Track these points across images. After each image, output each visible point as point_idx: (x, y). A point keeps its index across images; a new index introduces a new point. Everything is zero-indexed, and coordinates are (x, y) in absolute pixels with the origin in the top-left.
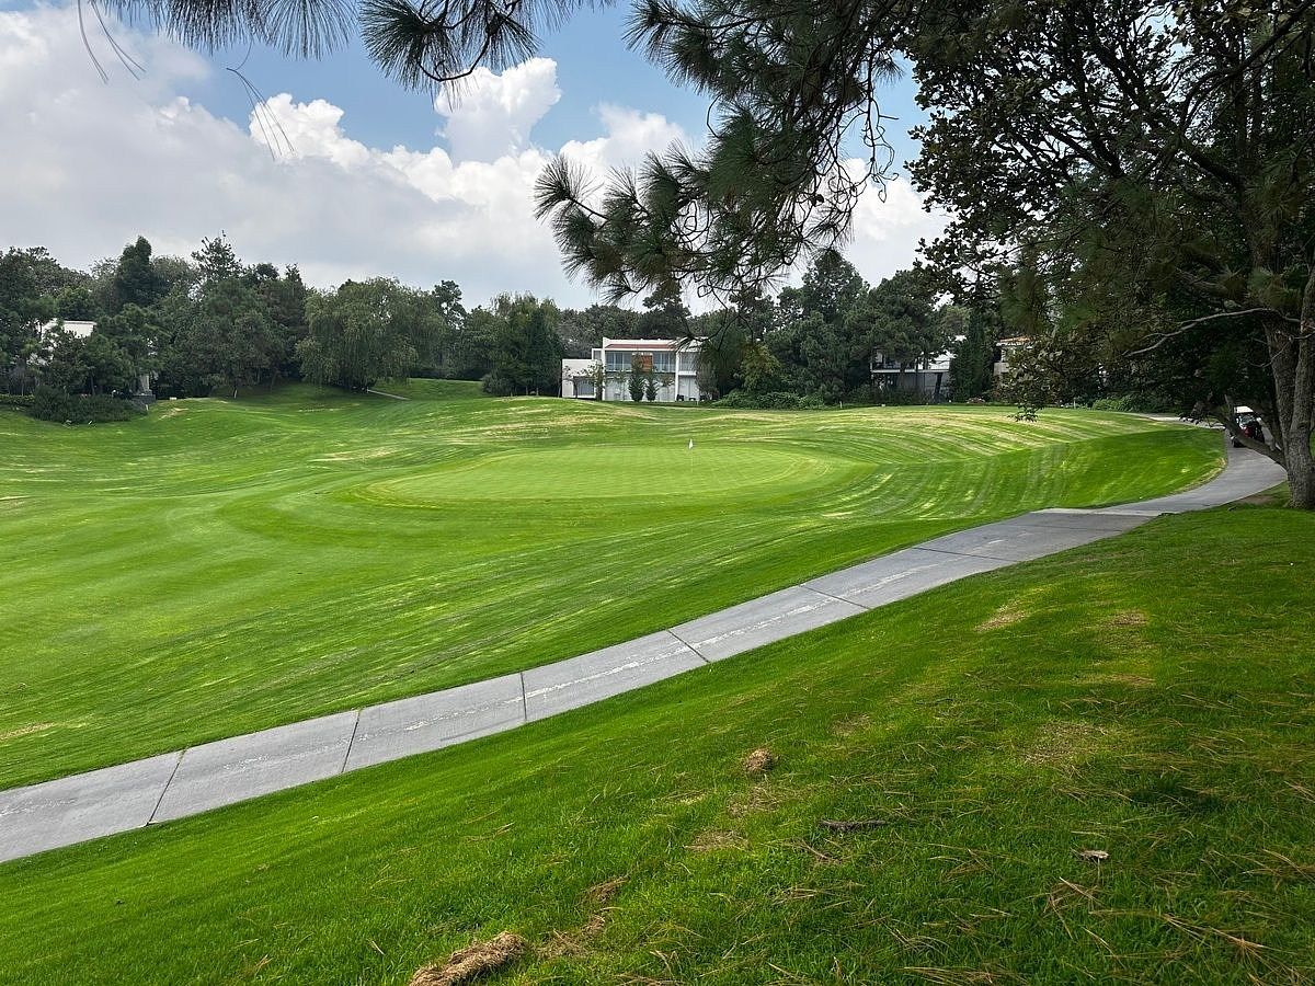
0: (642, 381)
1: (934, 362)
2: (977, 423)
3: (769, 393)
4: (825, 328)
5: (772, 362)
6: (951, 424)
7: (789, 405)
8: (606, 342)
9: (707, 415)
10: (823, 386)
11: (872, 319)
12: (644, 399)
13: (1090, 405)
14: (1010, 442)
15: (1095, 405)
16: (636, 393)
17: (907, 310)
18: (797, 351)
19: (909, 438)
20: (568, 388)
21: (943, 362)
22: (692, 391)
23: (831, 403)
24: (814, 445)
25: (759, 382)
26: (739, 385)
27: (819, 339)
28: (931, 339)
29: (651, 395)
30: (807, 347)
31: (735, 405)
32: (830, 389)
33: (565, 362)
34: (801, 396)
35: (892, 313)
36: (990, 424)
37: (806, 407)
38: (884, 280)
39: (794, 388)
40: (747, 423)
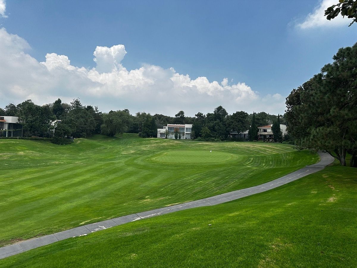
0: (178, 134)
1: (245, 132)
2: (261, 147)
3: (208, 138)
4: (220, 123)
5: (209, 131)
6: (255, 147)
7: (213, 141)
8: (168, 125)
9: (193, 143)
10: (220, 137)
11: (233, 122)
12: (178, 138)
13: (281, 143)
14: (269, 151)
15: (282, 143)
16: (176, 137)
17: (240, 120)
18: (214, 128)
19: (247, 150)
20: (159, 135)
21: (247, 132)
22: (189, 137)
23: (223, 140)
24: (227, 151)
25: (206, 135)
26: (200, 136)
27: (219, 126)
28: (245, 127)
29: (180, 138)
30: (216, 127)
31: (200, 140)
32: (222, 137)
33: (158, 130)
34: (215, 139)
35: (236, 121)
36: (264, 147)
37: (217, 141)
38: (234, 114)
39: (213, 137)
40: (207, 145)
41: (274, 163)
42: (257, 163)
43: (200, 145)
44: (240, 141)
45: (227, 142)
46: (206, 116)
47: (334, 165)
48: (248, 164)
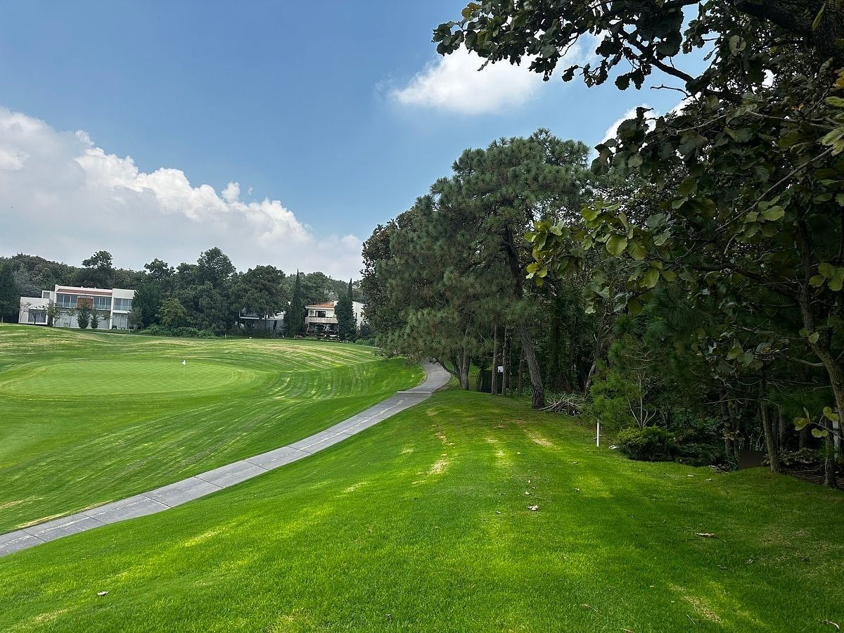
0: (87, 316)
1: (276, 315)
2: (310, 351)
3: (178, 327)
4: (214, 292)
5: (181, 310)
6: (298, 351)
7: (192, 335)
8: (57, 287)
9: (137, 340)
10: (214, 325)
11: (246, 291)
12: (89, 327)
13: (354, 342)
14: (328, 361)
15: (356, 342)
16: (83, 323)
17: (265, 288)
18: (196, 304)
19: (279, 358)
20: (24, 317)
21: (280, 316)
22: (123, 324)
23: (219, 335)
24: (229, 361)
25: (173, 320)
26: (157, 321)
27: (211, 298)
28: (276, 304)
29: (95, 324)
30: (203, 302)
31: (155, 333)
32: (218, 327)
33: (24, 300)
34: (199, 330)
35: (256, 288)
36: (316, 351)
37: (203, 336)
38: (250, 270)
39: (195, 325)
40: (174, 346)
41: (337, 387)
42: (300, 388)
43: (154, 345)
44: (263, 338)
45: (231, 338)
46: (178, 271)
47: (449, 388)
48: (278, 392)
